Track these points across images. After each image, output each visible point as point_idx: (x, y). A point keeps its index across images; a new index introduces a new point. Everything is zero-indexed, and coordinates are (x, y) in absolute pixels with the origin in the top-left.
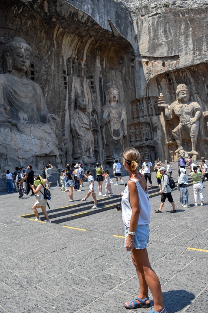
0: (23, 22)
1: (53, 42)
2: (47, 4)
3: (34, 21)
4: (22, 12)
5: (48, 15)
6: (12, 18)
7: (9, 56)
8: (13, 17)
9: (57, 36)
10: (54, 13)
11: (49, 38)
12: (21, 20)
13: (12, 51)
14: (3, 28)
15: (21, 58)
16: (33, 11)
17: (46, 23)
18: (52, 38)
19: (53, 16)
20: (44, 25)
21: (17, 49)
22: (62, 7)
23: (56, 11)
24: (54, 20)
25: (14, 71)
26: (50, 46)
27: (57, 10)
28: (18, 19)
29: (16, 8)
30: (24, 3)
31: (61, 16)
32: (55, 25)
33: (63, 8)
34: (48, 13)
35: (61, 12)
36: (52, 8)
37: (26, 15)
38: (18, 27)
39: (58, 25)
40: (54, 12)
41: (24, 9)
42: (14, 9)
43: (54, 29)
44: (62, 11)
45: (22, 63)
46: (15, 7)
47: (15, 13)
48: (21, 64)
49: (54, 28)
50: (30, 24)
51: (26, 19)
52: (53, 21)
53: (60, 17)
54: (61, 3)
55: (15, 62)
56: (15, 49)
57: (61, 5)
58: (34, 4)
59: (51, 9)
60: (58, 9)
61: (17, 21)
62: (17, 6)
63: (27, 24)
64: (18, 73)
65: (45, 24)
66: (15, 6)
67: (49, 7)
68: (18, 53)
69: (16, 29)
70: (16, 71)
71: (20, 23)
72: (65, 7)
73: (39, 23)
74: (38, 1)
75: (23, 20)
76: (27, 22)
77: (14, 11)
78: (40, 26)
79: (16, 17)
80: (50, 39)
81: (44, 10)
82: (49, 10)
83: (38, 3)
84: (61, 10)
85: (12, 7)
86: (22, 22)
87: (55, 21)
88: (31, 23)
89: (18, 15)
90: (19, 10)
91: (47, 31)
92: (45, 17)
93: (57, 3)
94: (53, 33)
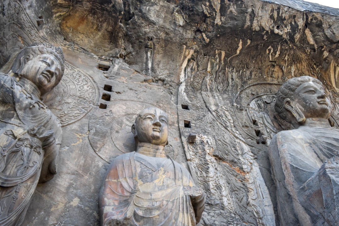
0: (285, 70)
1: (334, 90)
2: (310, 33)
3: (298, 65)
4: (280, 55)
5: (316, 48)
6: (269, 69)
7: (291, 102)
8: (270, 67)
9: (337, 81)
10: (323, 41)
11: (327, 87)
12: (282, 69)
13: (293, 90)
14: (261, 84)
15: (313, 94)
16: (295, 47)
17: (315, 64)
18: (331, 85)
19: (322, 47)
20: (313, 68)
21: (301, 84)
22: (332, 27)
23: (326, 37)
24: (326, 54)
25: (311, 119)
26: (333, 97)
27: (326, 34)
28: (276, 69)
29: (272, 51)
30: (281, 36)
31: (335, 41)
32: (329, 63)
33: (335, 28)
34: (315, 45)
35: (334, 34)
36: (319, 35)
37: (286, 59)
38: (280, 80)
39: (333, 63)
40: (324, 39)
41: (283, 47)
42: (269, 54)
43: (329, 70)
44: (335, 32)
45: (320, 100)
46: (270, 50)
47: (271, 59)
48: (318, 102)
49: (327, 69)
50: (295, 72)
51: (287, 66)
52: (324, 57)
53: (335, 43)
54: (328, 22)
55: (307, 103)
56: (298, 86)
57: (330, 26)
58: (295, 33)
59: (318, 37)
60: (328, 33)
61: (276, 72)
62: (272, 47)
63: (290, 72)
64: (319, 121)
65: (315, 66)
66: (270, 47)
67: (314, 36)
68: (305, 88)
69: (279, 82)
70: (314, 119)
71: (280, 74)
72: (336, 26)
73: (306, 67)
74: (299, 28)
75: (283, 67)
76: (291, 69)
77: (269, 57)
78: (308, 71)
79: (274, 66)
80: (329, 87)
81: (308, 43)
82: (316, 41)
83: (300, 29)
84: (333, 32)
85: (266, 51)
86: (283, 71)
87: (327, 57)
88: (296, 70)
89: (275, 62)
90: (276, 54)
91: (321, 76)
92: (312, 53)
93: (323, 26)
94: (330, 78)
